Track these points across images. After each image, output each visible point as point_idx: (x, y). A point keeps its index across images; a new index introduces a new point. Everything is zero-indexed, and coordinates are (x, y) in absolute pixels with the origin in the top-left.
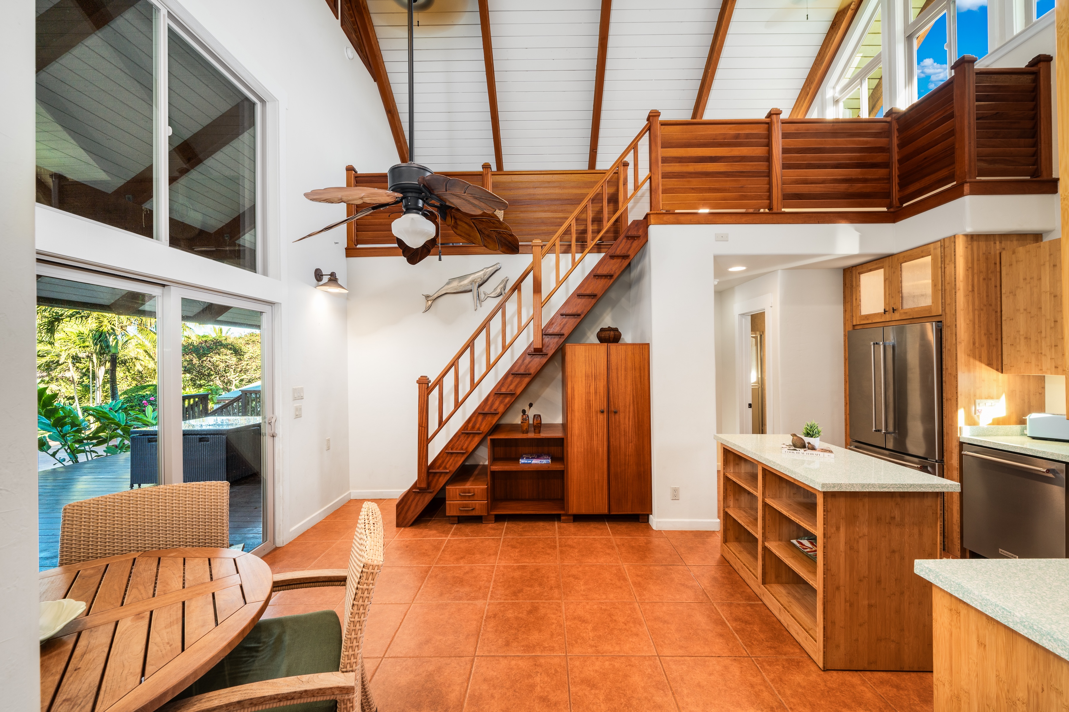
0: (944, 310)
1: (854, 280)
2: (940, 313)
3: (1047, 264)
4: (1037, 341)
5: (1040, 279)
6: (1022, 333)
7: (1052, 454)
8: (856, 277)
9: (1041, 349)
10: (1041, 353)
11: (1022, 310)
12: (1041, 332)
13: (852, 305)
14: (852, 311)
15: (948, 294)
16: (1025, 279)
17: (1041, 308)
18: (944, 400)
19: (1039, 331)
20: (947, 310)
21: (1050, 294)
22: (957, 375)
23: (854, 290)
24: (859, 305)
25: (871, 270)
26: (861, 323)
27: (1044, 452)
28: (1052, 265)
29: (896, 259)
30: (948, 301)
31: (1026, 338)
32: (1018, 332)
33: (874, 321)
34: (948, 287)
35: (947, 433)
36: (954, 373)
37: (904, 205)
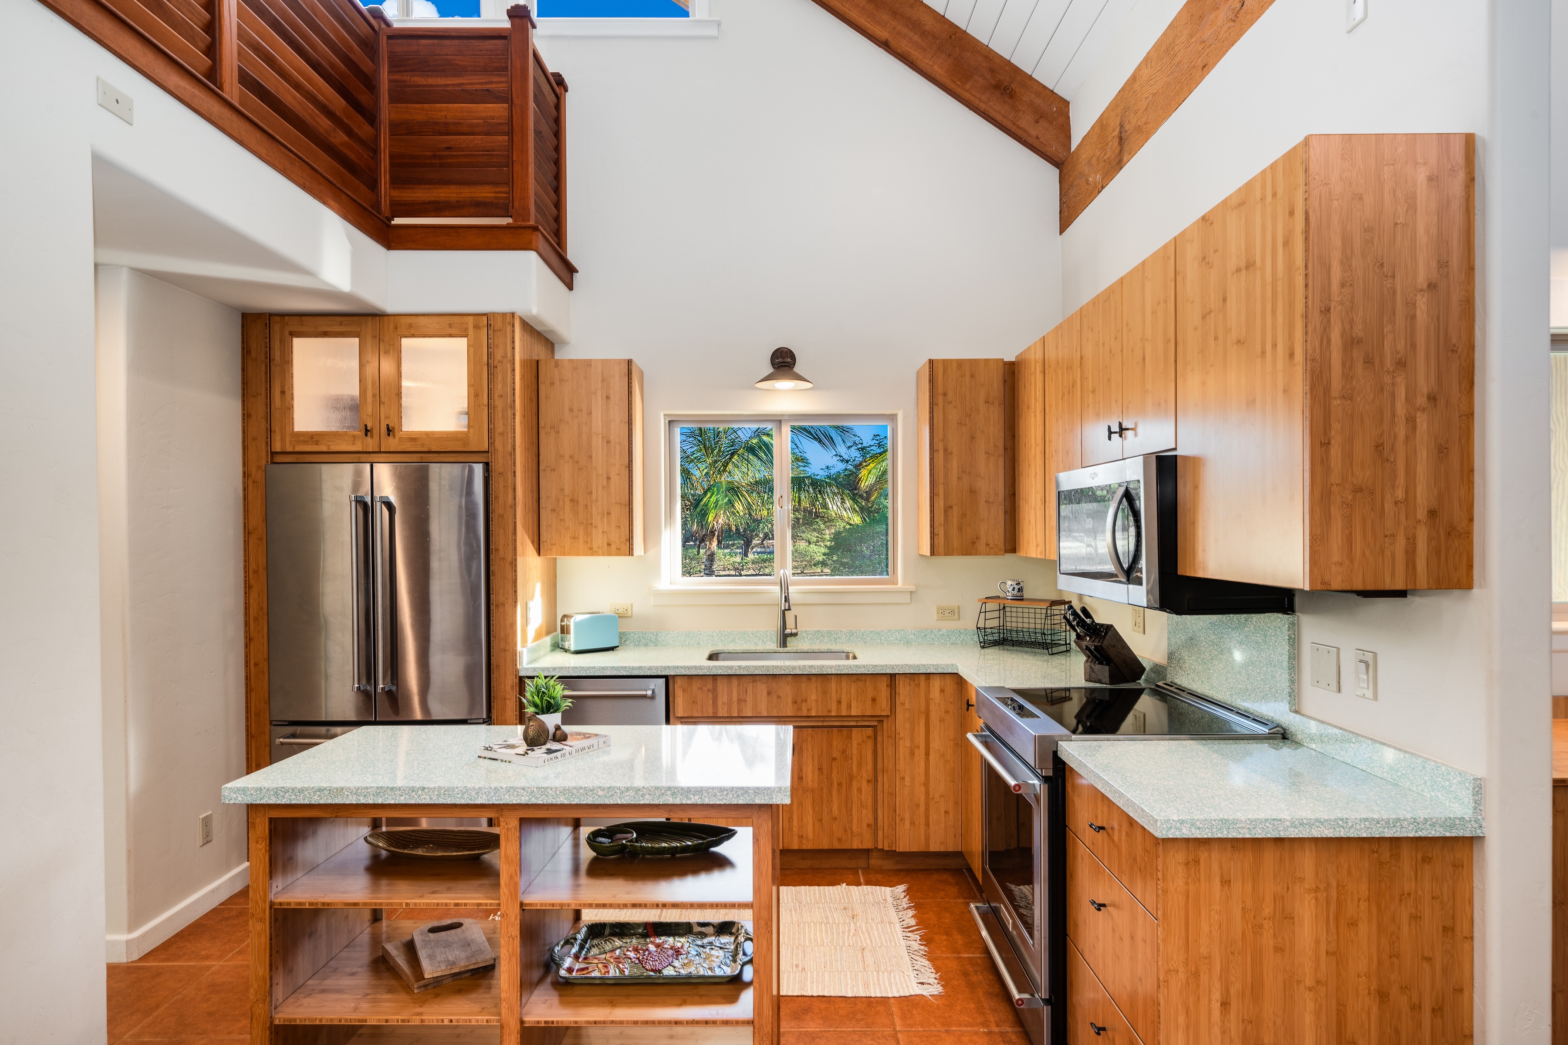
0: (491, 442)
1: (276, 345)
2: (485, 448)
3: (599, 393)
4: (586, 506)
5: (590, 413)
6: (567, 492)
7: (650, 668)
8: (282, 341)
9: (592, 519)
10: (591, 524)
11: (567, 457)
12: (591, 493)
13: (269, 404)
14: (269, 418)
15: (499, 415)
16: (571, 410)
17: (591, 457)
18: (493, 607)
19: (589, 490)
20: (498, 444)
21: (603, 437)
22: (516, 560)
23: (275, 370)
24: (288, 409)
25: (325, 334)
26: (297, 449)
27: (640, 668)
28: (605, 396)
29: (392, 326)
30: (500, 428)
31: (572, 500)
32: (562, 490)
33: (334, 448)
34: (499, 403)
35: (497, 666)
36: (509, 558)
37: (397, 221)
